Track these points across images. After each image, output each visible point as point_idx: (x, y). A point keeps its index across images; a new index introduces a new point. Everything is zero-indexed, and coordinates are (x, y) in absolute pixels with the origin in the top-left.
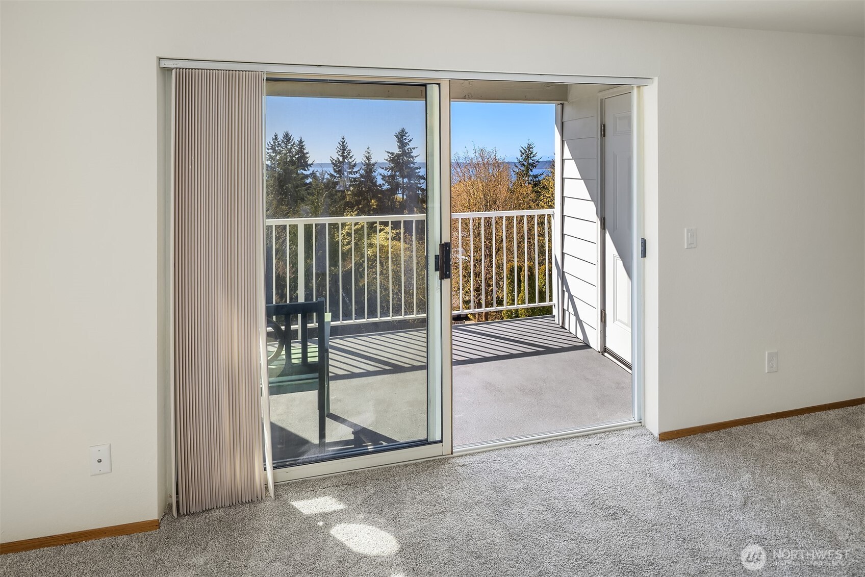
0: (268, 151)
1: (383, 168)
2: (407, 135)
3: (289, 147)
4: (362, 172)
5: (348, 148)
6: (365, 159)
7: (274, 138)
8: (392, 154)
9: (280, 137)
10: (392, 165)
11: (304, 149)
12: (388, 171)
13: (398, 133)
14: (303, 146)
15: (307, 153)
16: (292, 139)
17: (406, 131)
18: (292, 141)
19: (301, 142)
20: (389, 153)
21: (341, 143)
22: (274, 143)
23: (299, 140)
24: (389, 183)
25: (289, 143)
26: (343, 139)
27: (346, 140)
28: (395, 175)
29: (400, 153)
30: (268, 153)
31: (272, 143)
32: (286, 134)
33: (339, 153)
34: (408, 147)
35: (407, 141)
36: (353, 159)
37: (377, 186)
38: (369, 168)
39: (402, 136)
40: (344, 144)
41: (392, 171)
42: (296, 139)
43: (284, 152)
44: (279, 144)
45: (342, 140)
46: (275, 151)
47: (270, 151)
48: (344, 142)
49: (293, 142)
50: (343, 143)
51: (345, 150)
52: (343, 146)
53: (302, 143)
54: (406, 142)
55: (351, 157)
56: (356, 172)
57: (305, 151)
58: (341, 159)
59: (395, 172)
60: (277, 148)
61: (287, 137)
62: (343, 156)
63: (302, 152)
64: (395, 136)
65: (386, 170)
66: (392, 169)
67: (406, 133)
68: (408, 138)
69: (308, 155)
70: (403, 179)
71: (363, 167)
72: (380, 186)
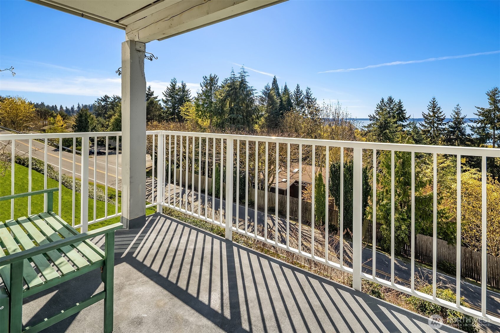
0: (377, 109)
3: (392, 107)
4: (451, 124)
5: (438, 106)
6: (454, 114)
7: (381, 101)
8: (483, 109)
9: (386, 100)
10: (483, 118)
11: (402, 107)
12: (478, 124)
13: (489, 92)
14: (402, 105)
16: (394, 101)
18: (394, 102)
19: (400, 102)
20: (479, 108)
21: (432, 103)
22: (382, 104)
23: (398, 101)
24: (479, 133)
25: (392, 104)
26: (434, 99)
27: (437, 100)
28: (485, 127)
29: (492, 108)
30: (377, 111)
31: (380, 104)
32: (390, 98)
33: (430, 110)
36: (442, 114)
37: (465, 135)
38: (458, 122)
39: (494, 94)
40: (435, 103)
41: (482, 124)
42: (396, 101)
43: (388, 110)
44: (384, 105)
45: (433, 100)
46: (382, 109)
47: (379, 109)
48: (435, 101)
50: (434, 102)
51: (435, 107)
52: (433, 104)
53: (401, 103)
55: (440, 113)
56: (445, 124)
57: (403, 109)
58: (431, 114)
59: (485, 125)
60: (383, 108)
61: (391, 100)
62: (433, 112)
63: (400, 109)
64: (487, 94)
65: (475, 122)
66: (482, 121)
69: (405, 112)
70: (494, 131)
71: (453, 120)
72: (469, 135)
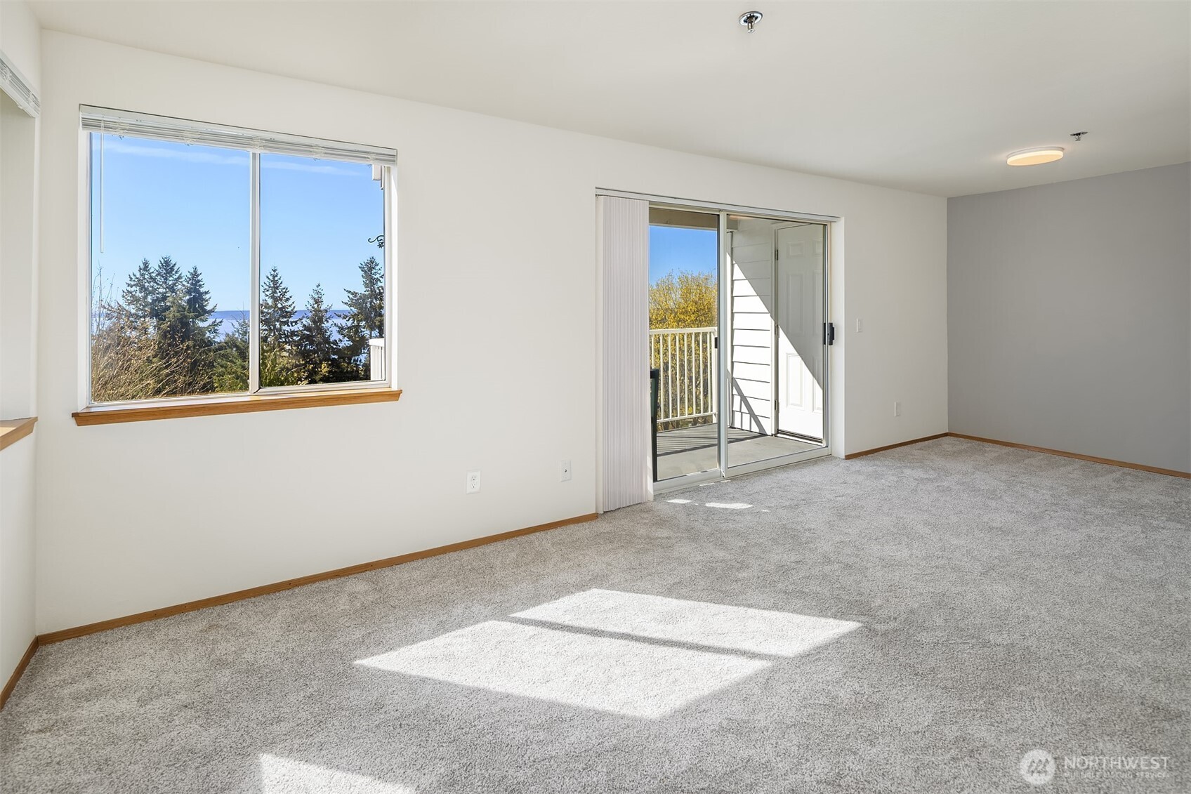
0: (129, 289)
1: (340, 316)
2: (377, 268)
3: (170, 283)
4: (306, 322)
5: (283, 286)
6: (312, 302)
7: (142, 266)
8: (355, 294)
9: (154, 265)
10: (355, 310)
11: (200, 286)
12: (348, 320)
13: (363, 264)
14: (199, 281)
15: (207, 293)
16: (176, 268)
17: (377, 261)
18: (176, 272)
19: (195, 274)
20: (350, 292)
21: (271, 278)
22: (142, 275)
23: (192, 271)
24: (350, 338)
25: (171, 276)
26: (275, 271)
27: (280, 273)
28: (358, 326)
29: (367, 293)
30: (130, 292)
31: (138, 276)
32: (166, 262)
33: (268, 293)
34: (379, 284)
35: (378, 276)
36: (290, 302)
37: (329, 343)
38: (318, 317)
39: (371, 269)
40: (276, 279)
41: (354, 320)
42: (185, 270)
43: (161, 290)
44: (151, 278)
45: (273, 273)
46: (143, 288)
47: (134, 288)
48: (276, 276)
49: (177, 275)
50: (274, 277)
51: (277, 288)
52: (274, 281)
53: (198, 276)
54: (376, 277)
55: (287, 300)
56: (296, 322)
57: (202, 290)
58: (270, 302)
59: (359, 321)
60: (147, 284)
61: (168, 267)
62: (273, 297)
63: (197, 291)
64: (360, 268)
65: (344, 318)
66: (354, 316)
67: (377, 265)
68: (379, 272)
69: (207, 296)
70: (371, 333)
71: (310, 315)
72: (335, 342)
